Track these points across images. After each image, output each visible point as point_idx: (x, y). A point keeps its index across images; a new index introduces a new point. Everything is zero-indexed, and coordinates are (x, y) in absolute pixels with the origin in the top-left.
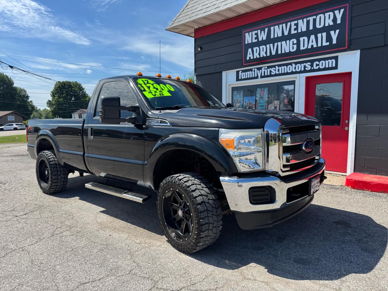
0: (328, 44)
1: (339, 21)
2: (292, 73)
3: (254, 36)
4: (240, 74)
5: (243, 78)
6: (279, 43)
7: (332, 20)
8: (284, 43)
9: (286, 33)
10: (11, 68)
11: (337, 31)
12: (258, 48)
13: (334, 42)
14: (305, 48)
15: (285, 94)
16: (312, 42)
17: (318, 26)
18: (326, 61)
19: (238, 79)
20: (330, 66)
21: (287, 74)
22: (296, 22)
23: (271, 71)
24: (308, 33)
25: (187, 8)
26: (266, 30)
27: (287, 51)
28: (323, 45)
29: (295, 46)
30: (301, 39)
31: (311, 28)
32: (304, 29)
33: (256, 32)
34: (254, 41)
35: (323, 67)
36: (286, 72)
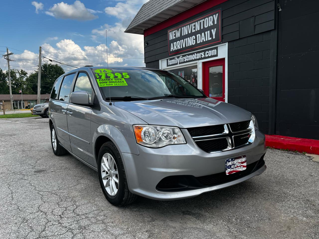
0: (211, 39)
1: (216, 23)
2: (195, 60)
3: (174, 34)
4: (169, 61)
5: (170, 64)
6: (187, 39)
7: (212, 22)
8: (189, 38)
9: (190, 32)
10: (50, 61)
11: (215, 29)
12: (176, 43)
13: (214, 37)
14: (200, 42)
15: (193, 75)
16: (203, 38)
17: (206, 27)
18: (212, 51)
19: (168, 66)
20: (214, 54)
21: (192, 60)
22: (194, 24)
23: (184, 59)
24: (200, 32)
25: (137, 16)
26: (180, 29)
27: (191, 45)
28: (208, 40)
29: (195, 41)
30: (197, 36)
31: (202, 28)
32: (199, 29)
33: (175, 31)
34: (174, 38)
35: (210, 55)
36: (192, 59)
